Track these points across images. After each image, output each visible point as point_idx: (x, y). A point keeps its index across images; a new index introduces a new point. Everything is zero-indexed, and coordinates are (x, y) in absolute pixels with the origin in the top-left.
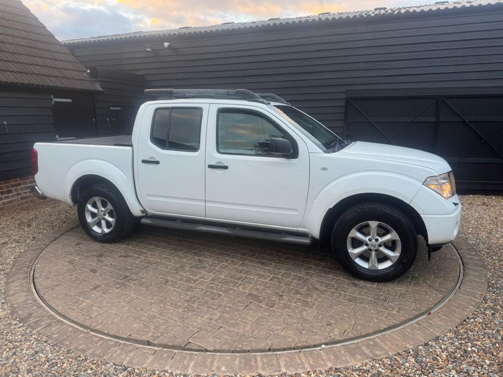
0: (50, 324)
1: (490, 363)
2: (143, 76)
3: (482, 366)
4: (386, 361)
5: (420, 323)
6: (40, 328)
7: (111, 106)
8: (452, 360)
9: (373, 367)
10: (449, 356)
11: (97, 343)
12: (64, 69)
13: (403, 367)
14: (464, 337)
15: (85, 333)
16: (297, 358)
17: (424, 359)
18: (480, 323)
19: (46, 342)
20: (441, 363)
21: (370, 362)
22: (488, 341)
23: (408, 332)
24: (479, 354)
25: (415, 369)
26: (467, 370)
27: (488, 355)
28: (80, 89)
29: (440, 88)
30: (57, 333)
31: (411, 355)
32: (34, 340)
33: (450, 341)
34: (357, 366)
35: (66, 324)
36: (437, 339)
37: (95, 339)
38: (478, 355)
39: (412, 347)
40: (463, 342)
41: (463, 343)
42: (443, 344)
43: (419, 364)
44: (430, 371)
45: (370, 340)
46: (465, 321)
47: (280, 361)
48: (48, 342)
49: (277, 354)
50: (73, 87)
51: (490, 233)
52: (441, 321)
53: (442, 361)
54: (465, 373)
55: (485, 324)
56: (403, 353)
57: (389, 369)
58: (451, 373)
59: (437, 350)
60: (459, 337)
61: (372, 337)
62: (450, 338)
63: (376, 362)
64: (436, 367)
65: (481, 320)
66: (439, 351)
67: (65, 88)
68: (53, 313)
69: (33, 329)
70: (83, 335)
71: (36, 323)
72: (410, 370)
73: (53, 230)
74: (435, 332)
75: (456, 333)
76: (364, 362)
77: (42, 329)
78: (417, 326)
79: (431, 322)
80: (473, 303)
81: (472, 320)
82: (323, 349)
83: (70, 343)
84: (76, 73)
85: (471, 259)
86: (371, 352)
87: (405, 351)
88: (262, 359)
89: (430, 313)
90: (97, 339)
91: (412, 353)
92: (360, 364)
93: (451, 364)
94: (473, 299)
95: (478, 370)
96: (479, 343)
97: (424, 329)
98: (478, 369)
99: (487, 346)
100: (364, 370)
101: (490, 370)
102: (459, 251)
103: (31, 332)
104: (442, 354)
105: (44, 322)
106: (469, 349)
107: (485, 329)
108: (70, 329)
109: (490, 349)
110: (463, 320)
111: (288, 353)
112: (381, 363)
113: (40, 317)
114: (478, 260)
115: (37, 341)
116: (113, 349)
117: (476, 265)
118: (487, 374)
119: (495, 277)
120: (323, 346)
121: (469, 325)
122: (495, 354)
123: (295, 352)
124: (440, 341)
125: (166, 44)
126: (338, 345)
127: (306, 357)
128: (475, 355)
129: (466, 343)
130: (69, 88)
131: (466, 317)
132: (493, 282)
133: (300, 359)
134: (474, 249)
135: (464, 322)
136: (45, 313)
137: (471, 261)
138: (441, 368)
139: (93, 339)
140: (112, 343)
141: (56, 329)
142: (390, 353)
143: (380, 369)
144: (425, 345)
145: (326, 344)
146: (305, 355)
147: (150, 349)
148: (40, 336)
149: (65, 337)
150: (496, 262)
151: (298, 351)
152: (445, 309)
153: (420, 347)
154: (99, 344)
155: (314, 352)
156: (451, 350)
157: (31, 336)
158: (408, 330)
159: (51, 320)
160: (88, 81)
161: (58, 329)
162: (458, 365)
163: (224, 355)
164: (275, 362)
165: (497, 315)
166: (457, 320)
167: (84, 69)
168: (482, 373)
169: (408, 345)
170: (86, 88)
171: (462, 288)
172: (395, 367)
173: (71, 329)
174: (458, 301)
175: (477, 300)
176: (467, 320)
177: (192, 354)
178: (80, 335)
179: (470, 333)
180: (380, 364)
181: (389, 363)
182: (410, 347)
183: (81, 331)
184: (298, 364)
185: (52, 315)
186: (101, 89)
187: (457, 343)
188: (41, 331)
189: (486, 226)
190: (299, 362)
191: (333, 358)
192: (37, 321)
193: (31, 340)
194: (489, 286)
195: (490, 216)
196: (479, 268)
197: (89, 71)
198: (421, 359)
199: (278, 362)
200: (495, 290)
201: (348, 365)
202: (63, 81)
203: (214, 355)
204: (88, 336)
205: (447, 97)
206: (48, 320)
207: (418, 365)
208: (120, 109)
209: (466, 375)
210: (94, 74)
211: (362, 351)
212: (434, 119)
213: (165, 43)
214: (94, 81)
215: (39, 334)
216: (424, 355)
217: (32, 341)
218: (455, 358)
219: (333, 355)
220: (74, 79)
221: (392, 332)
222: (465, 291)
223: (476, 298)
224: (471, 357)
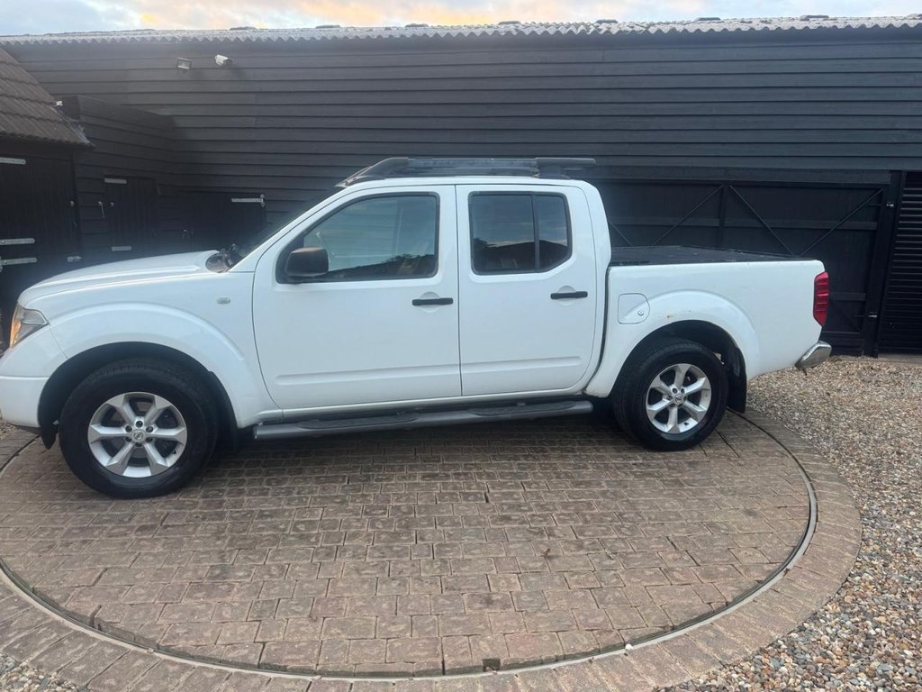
0: (58, 644)
1: (914, 655)
2: (170, 118)
3: (903, 661)
4: (746, 665)
5: (779, 590)
6: (37, 654)
7: (108, 177)
8: (853, 655)
9: (729, 678)
10: (845, 648)
11: (178, 677)
12: (8, 97)
13: (777, 674)
14: (855, 610)
15: (144, 656)
16: (590, 674)
17: (808, 656)
18: (871, 583)
19: (59, 684)
20: (837, 661)
21: (720, 670)
22: (896, 615)
23: (763, 608)
24: (890, 639)
25: (800, 677)
26: (883, 671)
27: (904, 640)
28: (46, 139)
29: (726, 169)
30: (80, 662)
31: (784, 652)
32: (30, 681)
33: (837, 619)
34: (701, 681)
35: (94, 639)
36: (814, 617)
37: (171, 668)
38: (889, 641)
39: (781, 635)
40: (858, 620)
41: (857, 622)
42: (828, 626)
43: (803, 666)
44: (826, 678)
45: (705, 628)
46: (847, 580)
47: (560, 682)
48: (66, 684)
49: (550, 670)
50: (28, 133)
51: (829, 420)
52: (809, 582)
53: (838, 659)
54: (882, 676)
55: (880, 584)
56: (770, 648)
57: (757, 682)
58: (859, 679)
59: (822, 638)
60: (849, 610)
61: (707, 622)
62: (836, 615)
63: (730, 671)
64: (832, 670)
65: (871, 578)
66: (825, 639)
67: (13, 134)
68: (58, 618)
69: (22, 656)
70: (140, 662)
71: (24, 641)
72: (791, 680)
73: (5, 432)
74: (808, 605)
75: (840, 602)
76: (711, 673)
77: (42, 655)
78: (777, 595)
79: (796, 586)
80: (849, 547)
81: (858, 578)
82: (631, 652)
83: (119, 682)
84: (34, 105)
85: (819, 468)
86: (716, 651)
87: (771, 645)
88: (525, 682)
89: (788, 570)
90: (176, 668)
91: (784, 646)
92: (705, 677)
93: (853, 662)
94: (847, 540)
95: (900, 670)
96: (882, 619)
97: (788, 599)
98: (899, 667)
99: (898, 623)
100: (715, 686)
101: (918, 668)
102: (794, 454)
103: (17, 664)
104: (834, 644)
105: (44, 640)
106: (872, 632)
107: (882, 593)
108: (109, 651)
109: (903, 629)
110: (845, 578)
111: (571, 666)
112: (739, 670)
113: (29, 628)
114: (829, 470)
115: (38, 683)
116: (217, 687)
117: (828, 478)
118: (916, 675)
119: (864, 498)
120: (629, 647)
121: (856, 588)
122: (914, 636)
123: (582, 663)
124: (822, 621)
125: (221, 59)
126: (655, 642)
127: (604, 670)
128: (884, 642)
129: (863, 620)
130: (22, 136)
131: (847, 574)
132: (865, 507)
133: (596, 675)
134: (816, 449)
135: (847, 583)
136: (38, 619)
137: (819, 472)
138: (840, 672)
139: (167, 669)
140: (212, 675)
141: (75, 653)
142: (747, 650)
143: (741, 683)
144: (800, 631)
145: (633, 643)
146: (602, 667)
147: (297, 681)
148: (43, 670)
149: (102, 668)
150: (857, 471)
151: (587, 659)
152: (808, 561)
153: (792, 634)
154: (183, 678)
155: (617, 659)
156: (845, 636)
157: (20, 672)
158: (764, 605)
159: (59, 632)
160: (59, 123)
161: (80, 651)
162: (865, 663)
163: (450, 681)
164: (551, 686)
165: (891, 565)
166: (835, 580)
167: (48, 98)
168: (907, 674)
169: (773, 633)
170: (58, 138)
171: (824, 522)
172: (766, 677)
173: (112, 651)
174: (823, 544)
175: (853, 541)
176: (850, 579)
177: (386, 683)
178: (134, 662)
179: (862, 602)
180: (737, 673)
181: (752, 669)
182: (776, 635)
183: (135, 653)
184: (597, 687)
185: (58, 622)
186: (87, 141)
187: (848, 623)
188: (42, 660)
189: (818, 408)
190: (595, 681)
191: (654, 668)
192: (27, 637)
193: (24, 682)
194: (862, 515)
195: (817, 391)
196: (836, 483)
197: (59, 103)
198: (802, 657)
199: (558, 686)
200: (873, 521)
201: (685, 681)
202: (8, 120)
203: (431, 682)
204: (152, 664)
205: (739, 185)
206: (52, 633)
207: (801, 669)
208: (124, 182)
209: (884, 680)
210: (72, 109)
211: (701, 650)
212: (716, 223)
213: (218, 56)
214: (72, 123)
215: (40, 667)
216: (805, 649)
217: (26, 685)
218: (856, 650)
219: (653, 662)
220: (30, 117)
221: (739, 610)
222: (829, 525)
223: (850, 537)
224: (879, 645)
